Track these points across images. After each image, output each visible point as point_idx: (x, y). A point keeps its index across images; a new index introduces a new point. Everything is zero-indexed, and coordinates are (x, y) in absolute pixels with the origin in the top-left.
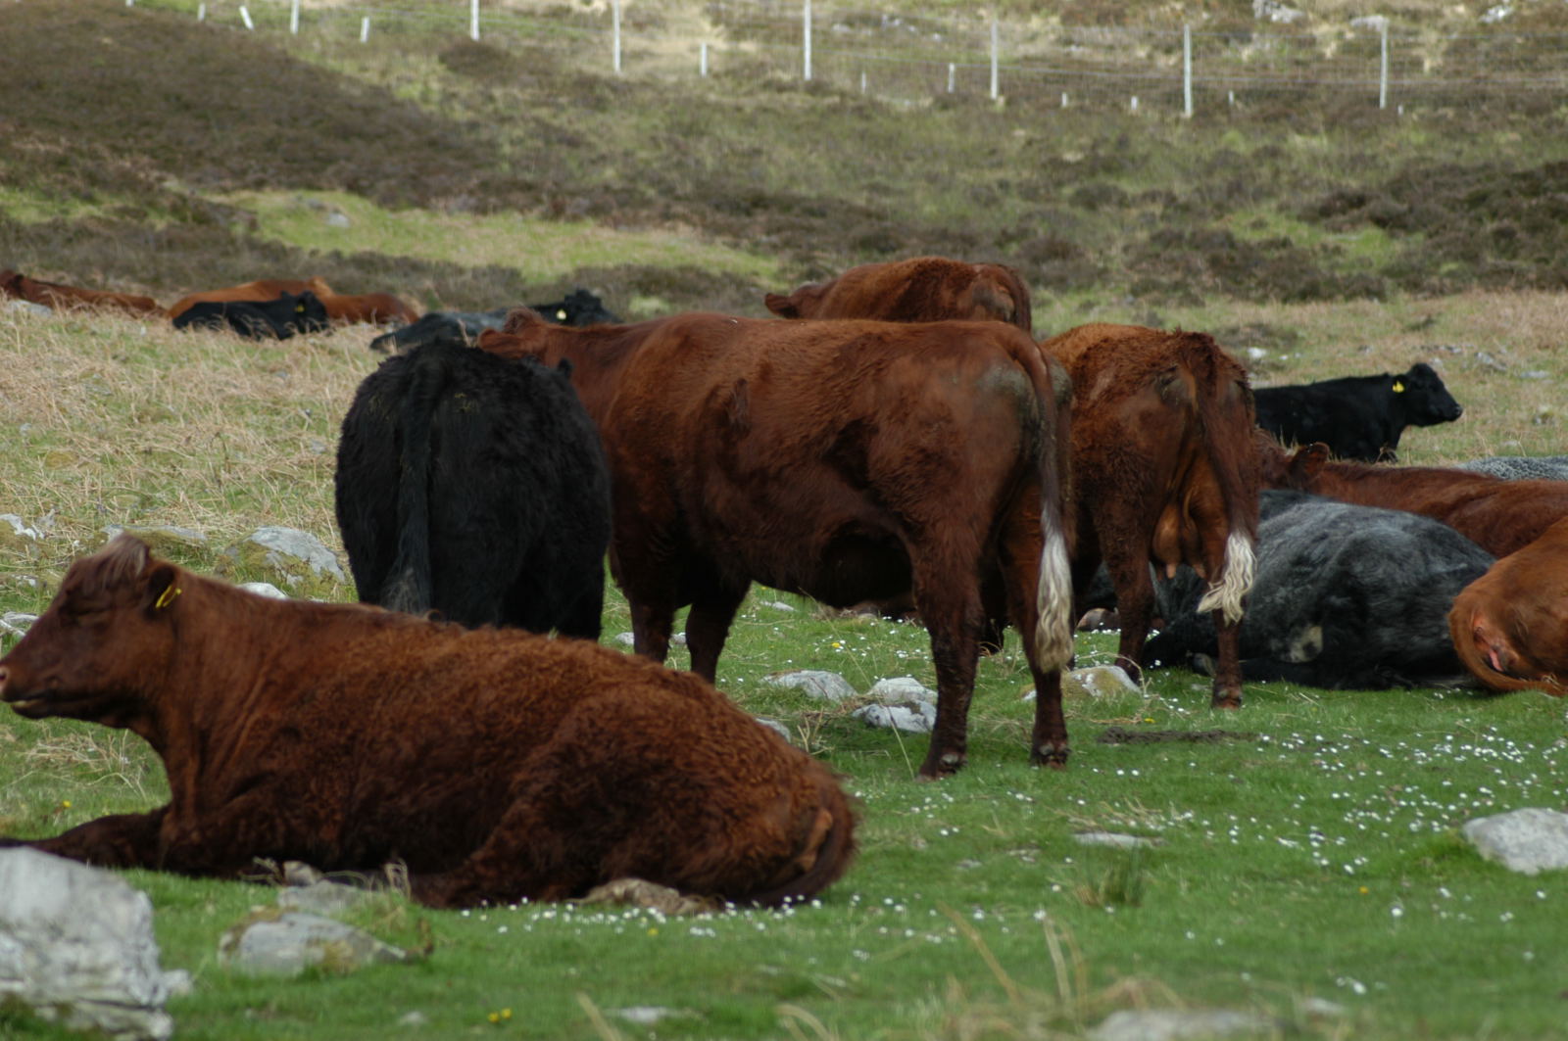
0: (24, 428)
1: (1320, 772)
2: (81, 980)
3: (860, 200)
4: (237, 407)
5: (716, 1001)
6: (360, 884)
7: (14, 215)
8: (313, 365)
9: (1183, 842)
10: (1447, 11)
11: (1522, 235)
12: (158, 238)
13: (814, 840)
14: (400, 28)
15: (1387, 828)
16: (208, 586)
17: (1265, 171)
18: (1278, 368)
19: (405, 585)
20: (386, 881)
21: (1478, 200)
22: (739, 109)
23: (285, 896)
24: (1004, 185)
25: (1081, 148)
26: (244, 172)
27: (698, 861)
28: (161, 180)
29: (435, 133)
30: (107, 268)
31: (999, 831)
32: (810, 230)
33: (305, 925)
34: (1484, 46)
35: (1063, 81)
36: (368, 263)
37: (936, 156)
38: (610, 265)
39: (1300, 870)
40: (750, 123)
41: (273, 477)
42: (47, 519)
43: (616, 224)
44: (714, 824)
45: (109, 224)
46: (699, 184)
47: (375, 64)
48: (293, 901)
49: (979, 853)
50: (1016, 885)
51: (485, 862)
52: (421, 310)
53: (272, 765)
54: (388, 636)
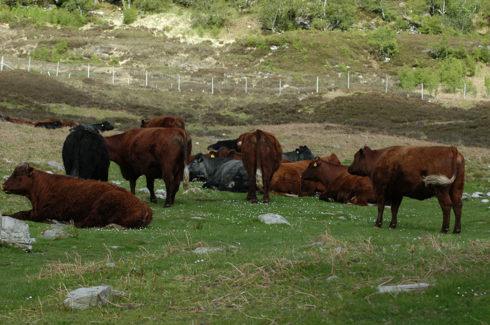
0: (9, 144)
1: (233, 206)
2: (17, 239)
3: (155, 107)
4: (45, 141)
5: (128, 245)
6: (66, 224)
7: (8, 107)
8: (59, 134)
9: (210, 218)
10: (257, 77)
11: (269, 115)
12: (33, 111)
13: (145, 217)
14: (75, 75)
15: (245, 216)
16: (39, 171)
17: (226, 103)
18: (228, 137)
19: (75, 172)
20: (70, 223)
21: (262, 109)
22: (134, 90)
23: (52, 226)
24: (180, 104)
25: (194, 98)
26: (48, 100)
27: (125, 220)
28: (33, 101)
29: (81, 94)
30: (24, 116)
31: (178, 216)
32: (147, 112)
33: (56, 230)
34: (263, 83)
35: (191, 87)
36: (69, 116)
37: (169, 99)
38: (111, 117)
39: (230, 223)
40: (136, 93)
41: (51, 153)
42: (12, 159)
43: (113, 110)
44: (128, 214)
45: (24, 109)
46: (127, 103)
47: (71, 82)
48: (54, 226)
49: (174, 220)
50: (181, 226)
51: (87, 220)
52: (78, 124)
53: (50, 202)
54: (71, 180)
